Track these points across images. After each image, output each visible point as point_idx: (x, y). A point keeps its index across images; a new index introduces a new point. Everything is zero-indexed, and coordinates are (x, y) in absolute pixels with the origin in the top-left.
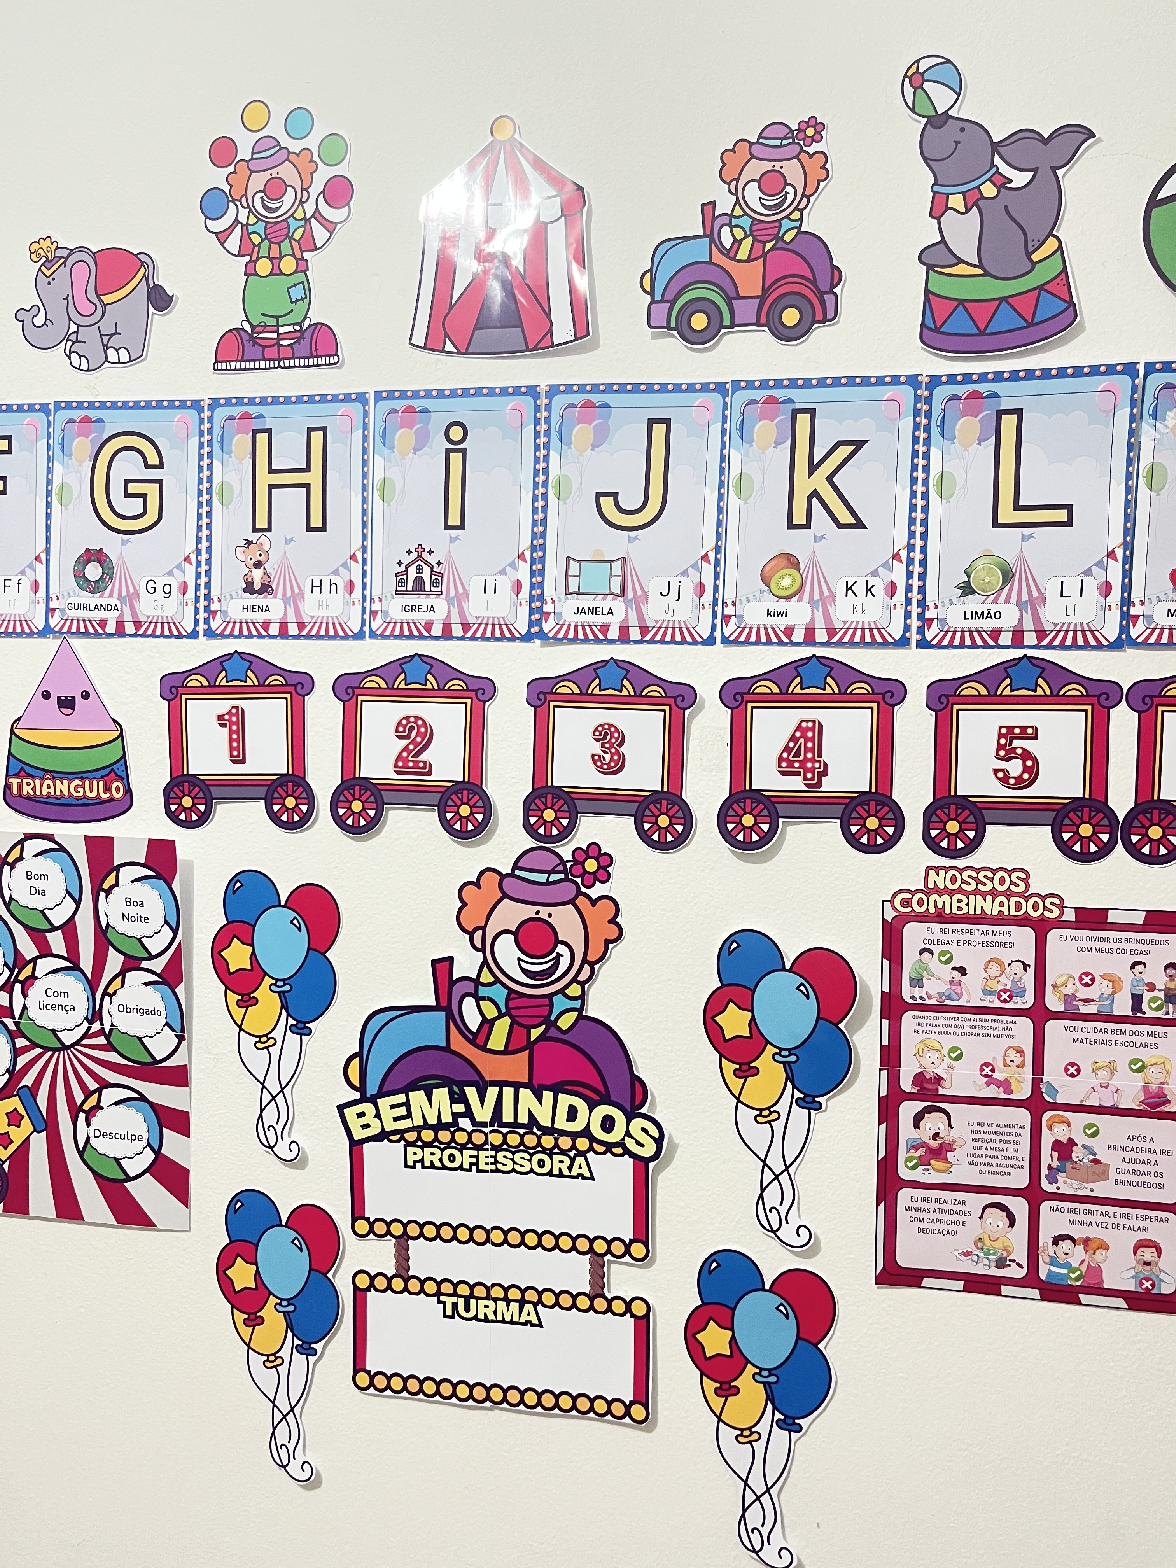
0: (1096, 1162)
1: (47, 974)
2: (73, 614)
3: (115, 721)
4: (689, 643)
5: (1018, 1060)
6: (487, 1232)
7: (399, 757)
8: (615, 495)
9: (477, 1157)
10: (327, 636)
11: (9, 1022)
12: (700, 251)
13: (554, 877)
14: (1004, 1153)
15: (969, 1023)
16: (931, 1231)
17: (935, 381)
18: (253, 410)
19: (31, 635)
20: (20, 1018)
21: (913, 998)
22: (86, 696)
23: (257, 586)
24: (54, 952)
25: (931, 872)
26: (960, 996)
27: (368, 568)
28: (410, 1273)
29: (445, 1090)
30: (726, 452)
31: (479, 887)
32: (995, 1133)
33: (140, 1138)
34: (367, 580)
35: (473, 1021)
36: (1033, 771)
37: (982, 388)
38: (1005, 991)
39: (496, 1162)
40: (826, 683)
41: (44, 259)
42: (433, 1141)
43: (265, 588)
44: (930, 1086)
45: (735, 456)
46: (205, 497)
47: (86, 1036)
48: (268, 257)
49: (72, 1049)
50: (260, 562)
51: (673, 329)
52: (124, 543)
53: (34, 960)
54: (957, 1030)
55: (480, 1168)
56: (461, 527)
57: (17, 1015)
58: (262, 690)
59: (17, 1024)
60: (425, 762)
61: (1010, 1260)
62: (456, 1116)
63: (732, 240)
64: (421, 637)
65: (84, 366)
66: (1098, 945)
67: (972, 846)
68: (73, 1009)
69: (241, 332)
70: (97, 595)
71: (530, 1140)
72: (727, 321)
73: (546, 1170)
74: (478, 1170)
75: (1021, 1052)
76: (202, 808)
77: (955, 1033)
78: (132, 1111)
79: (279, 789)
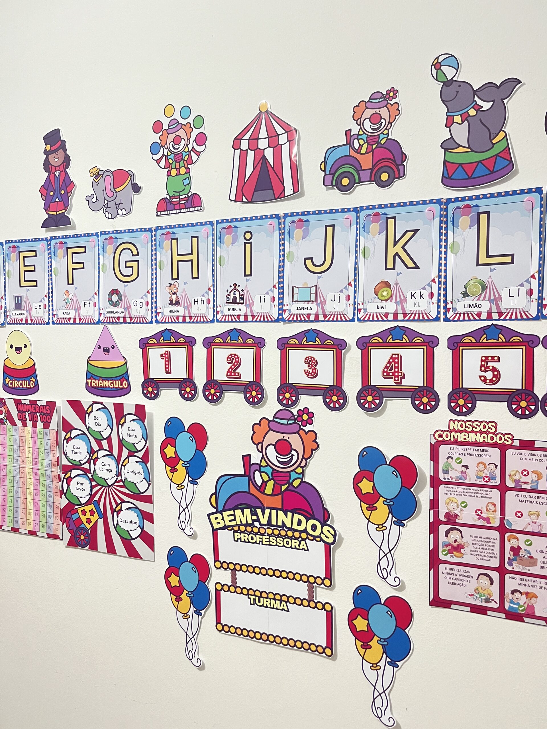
0: (531, 557)
1: (102, 457)
2: (108, 315)
3: (124, 357)
4: (344, 321)
5: (493, 509)
6: (266, 570)
7: (228, 371)
8: (312, 259)
9: (262, 538)
10: (200, 322)
11: (89, 475)
12: (345, 151)
13: (290, 422)
14: (488, 551)
15: (470, 491)
16: (455, 584)
17: (449, 201)
18: (171, 230)
19: (94, 323)
21: (444, 478)
22: (113, 347)
23: (174, 302)
24: (104, 448)
25: (452, 422)
26: (466, 478)
27: (215, 293)
28: (237, 585)
29: (249, 510)
30: (358, 238)
31: (260, 426)
32: (483, 541)
33: (136, 523)
34: (215, 298)
35: (259, 482)
36: (497, 377)
37: (470, 203)
38: (487, 477)
39: (269, 541)
40: (403, 338)
41: (95, 176)
42: (245, 531)
43: (177, 303)
44: (453, 519)
45: (362, 239)
46: (154, 267)
47: (116, 482)
48: (175, 168)
49: (111, 487)
50: (175, 292)
51: (334, 186)
52: (125, 286)
53: (98, 451)
54: (464, 494)
55: (263, 543)
56: (251, 275)
57: (92, 473)
58: (176, 344)
59: (92, 476)
60: (238, 373)
61: (491, 600)
62: (253, 521)
63: (359, 145)
64: (236, 321)
65: (110, 217)
66: (530, 457)
67: (470, 411)
68: (111, 471)
69: (166, 199)
70: (116, 307)
71: (283, 533)
72: (357, 181)
73: (289, 546)
74: (262, 544)
75: (495, 505)
76: (156, 392)
77: (464, 495)
78: (133, 512)
79: (184, 384)
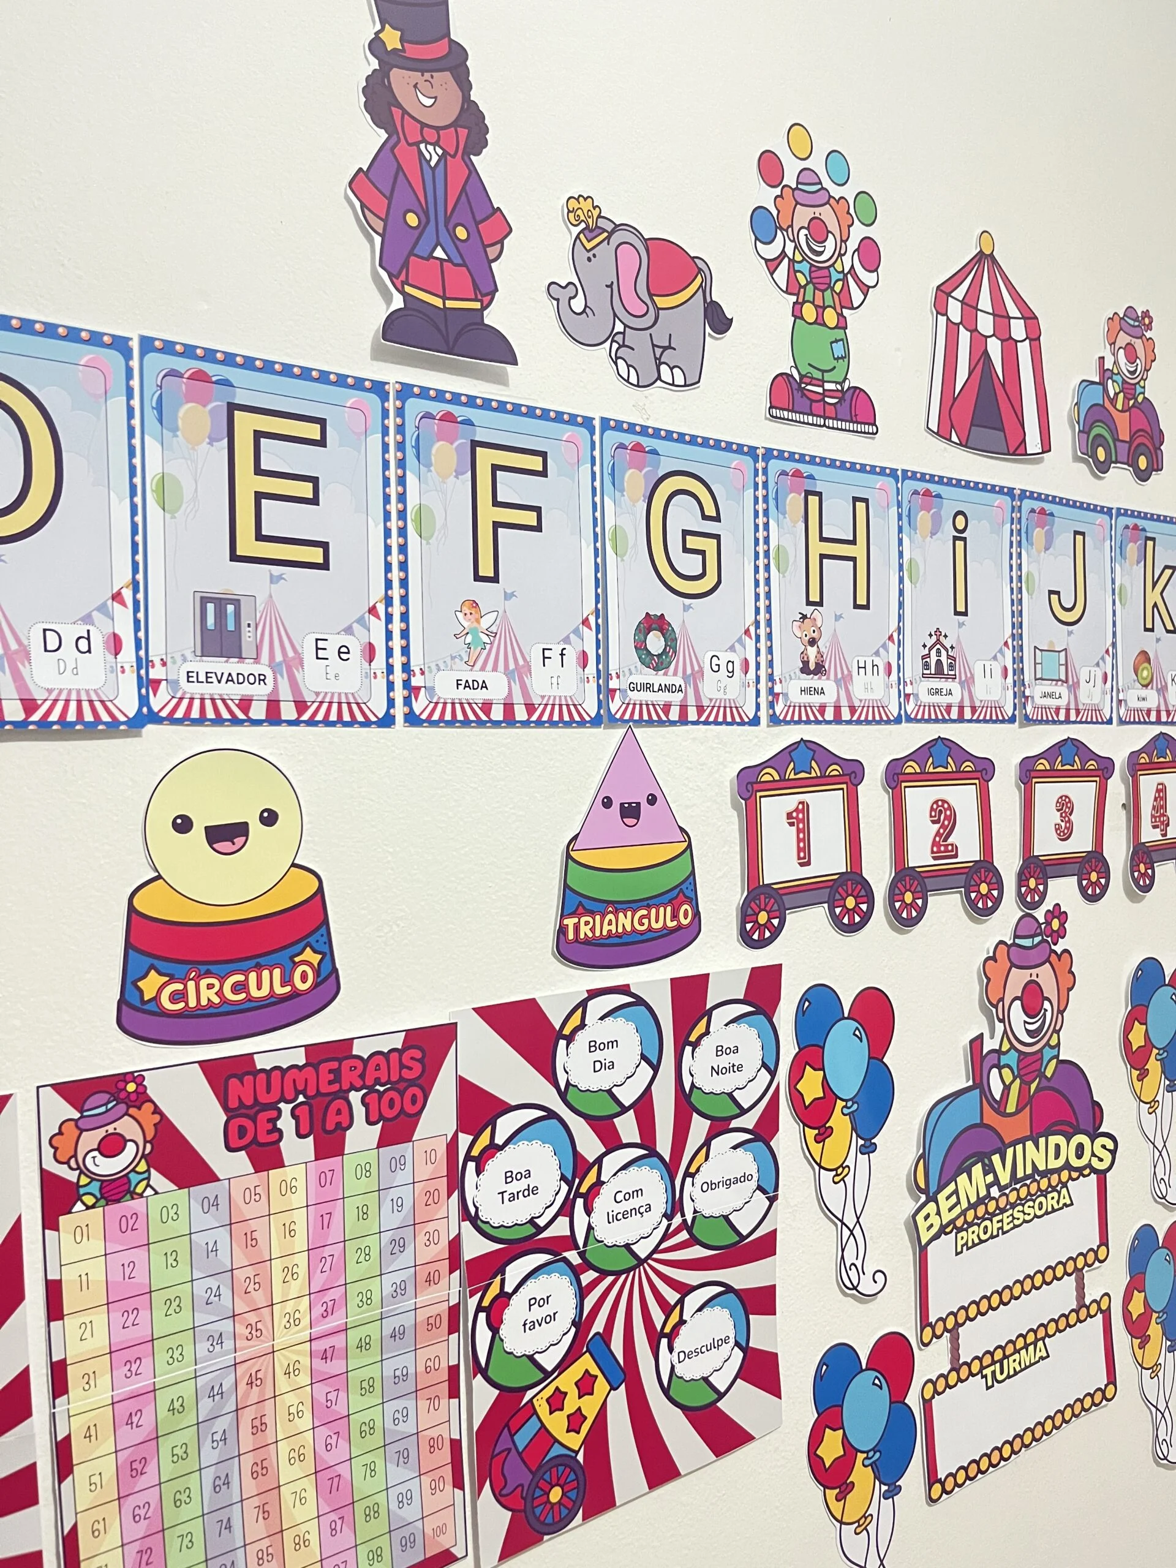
1: (615, 1175)
2: (636, 695)
3: (682, 830)
7: (934, 842)
8: (1058, 594)
9: (1001, 1221)
10: (872, 720)
11: (573, 1256)
13: (1037, 939)
18: (805, 469)
19: (582, 723)
20: (585, 1245)
22: (653, 800)
23: (812, 666)
24: (623, 1141)
27: (901, 650)
28: (962, 1361)
30: (1113, 565)
31: (996, 961)
33: (725, 1341)
34: (901, 662)
35: (997, 1090)
39: (1014, 1218)
40: (1166, 754)
41: (583, 225)
42: (974, 1220)
43: (820, 669)
45: (1118, 569)
46: (762, 561)
47: (665, 1237)
48: (813, 303)
49: (650, 1261)
50: (814, 639)
52: (686, 608)
53: (599, 1161)
55: (1004, 1230)
57: (581, 1242)
58: (823, 782)
59: (582, 1255)
60: (952, 845)
62: (989, 1187)
63: (1114, 392)
64: (945, 720)
65: (634, 380)
68: (648, 1208)
69: (789, 378)
70: (660, 671)
72: (1112, 458)
74: (1004, 1233)
76: (776, 923)
78: (717, 1309)
79: (840, 890)
